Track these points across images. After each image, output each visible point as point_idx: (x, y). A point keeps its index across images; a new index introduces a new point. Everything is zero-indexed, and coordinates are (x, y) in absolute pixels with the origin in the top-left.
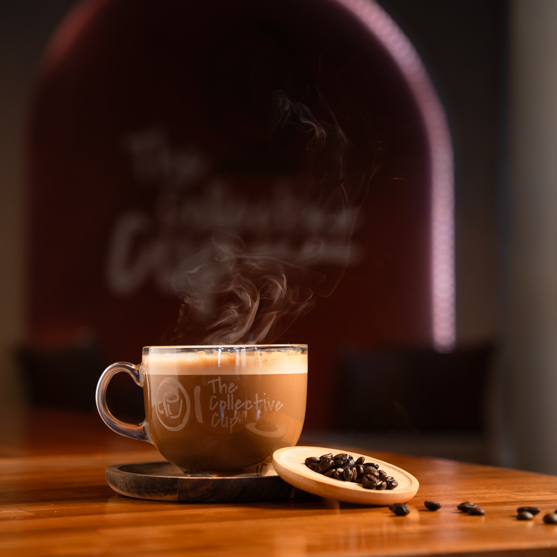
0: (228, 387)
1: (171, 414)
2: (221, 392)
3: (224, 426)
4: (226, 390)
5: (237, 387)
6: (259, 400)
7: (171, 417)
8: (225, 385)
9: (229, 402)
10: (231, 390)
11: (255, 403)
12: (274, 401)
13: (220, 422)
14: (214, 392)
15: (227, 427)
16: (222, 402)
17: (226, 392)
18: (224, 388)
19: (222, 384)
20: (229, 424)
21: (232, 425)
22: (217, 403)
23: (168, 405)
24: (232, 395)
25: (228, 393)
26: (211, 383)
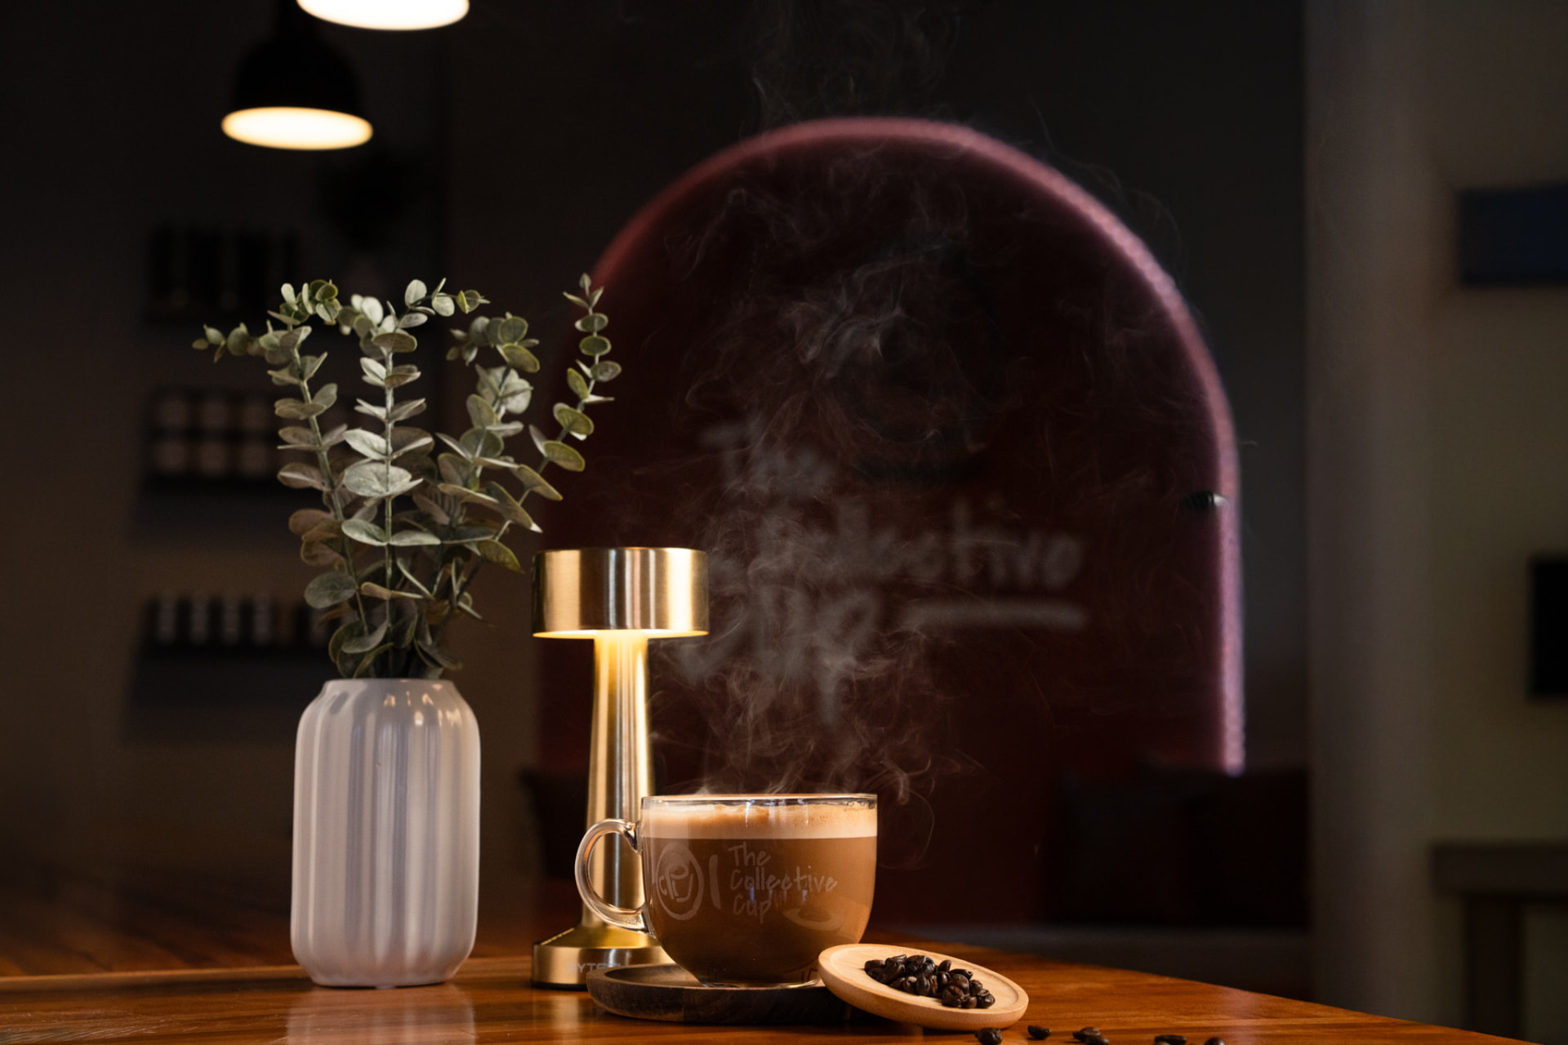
0: (757, 856)
1: (677, 895)
2: (746, 864)
3: (750, 914)
4: (754, 862)
5: (769, 857)
6: (801, 875)
7: (678, 900)
8: (752, 854)
9: (758, 879)
10: (762, 860)
11: (795, 880)
12: (823, 878)
13: (746, 907)
14: (737, 863)
15: (756, 914)
16: (747, 878)
17: (754, 864)
18: (751, 858)
19: (748, 853)
20: (759, 911)
21: (763, 913)
22: (741, 880)
23: (674, 883)
24: (763, 869)
25: (756, 865)
26: (733, 852)
